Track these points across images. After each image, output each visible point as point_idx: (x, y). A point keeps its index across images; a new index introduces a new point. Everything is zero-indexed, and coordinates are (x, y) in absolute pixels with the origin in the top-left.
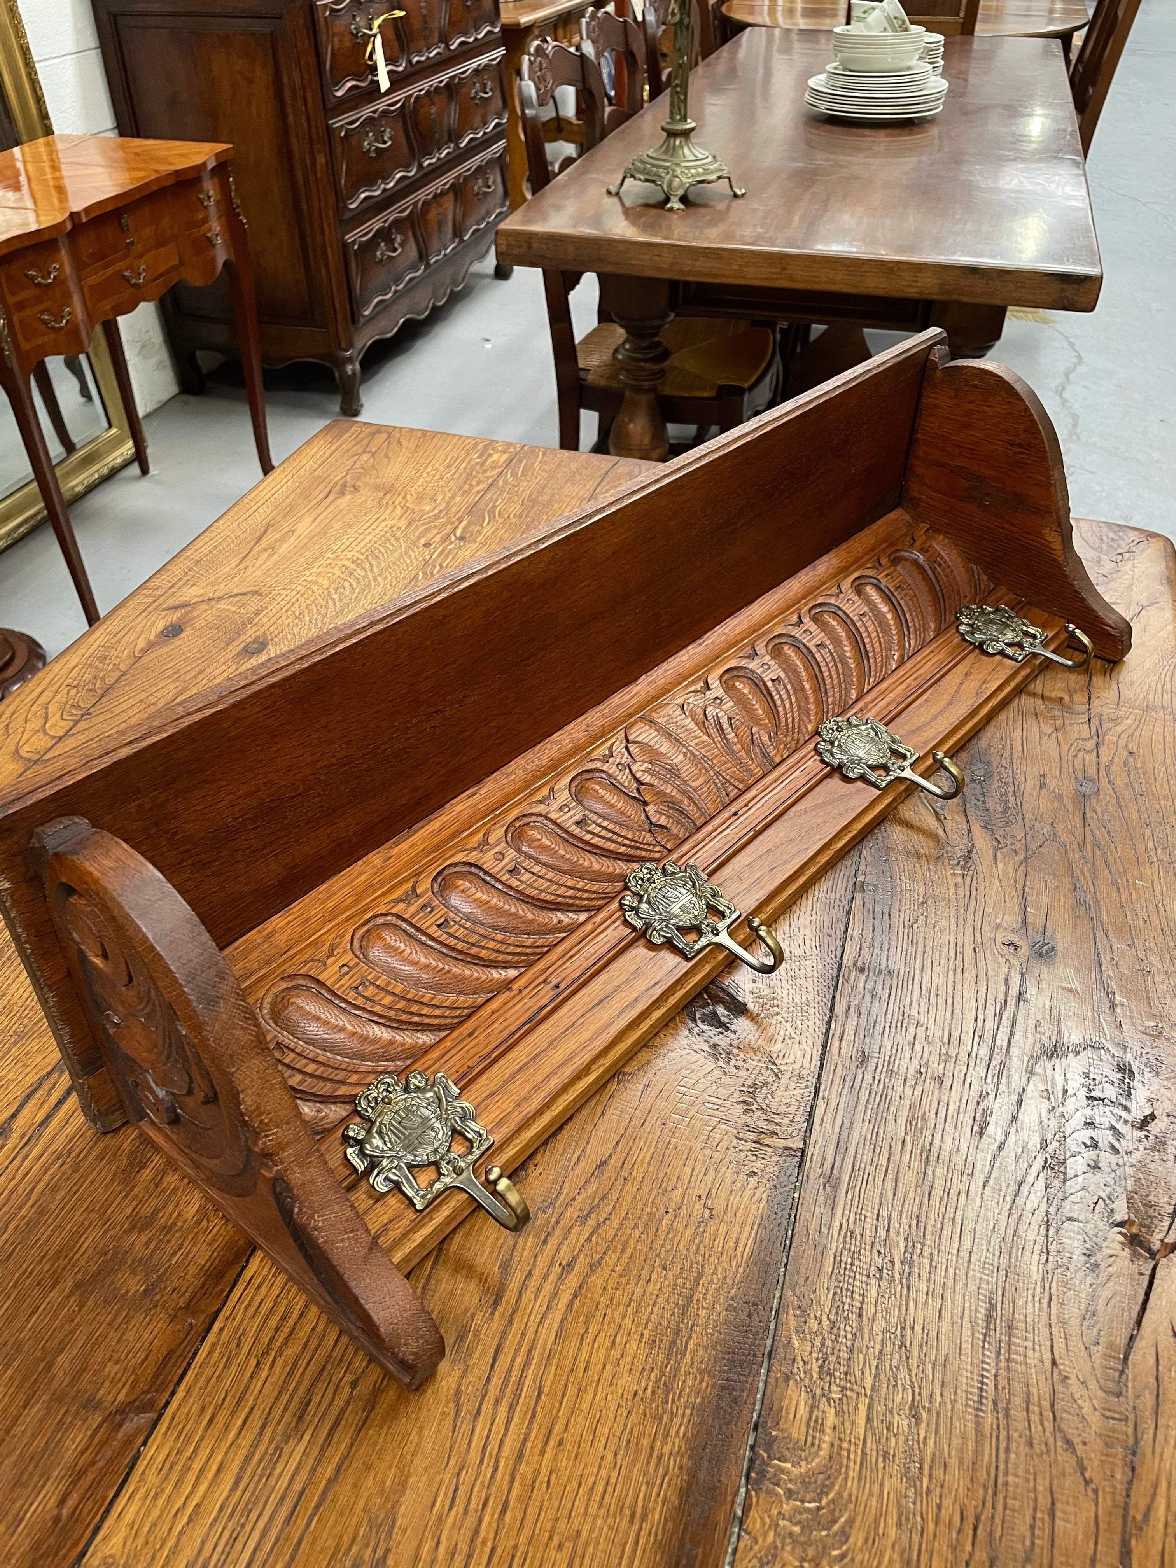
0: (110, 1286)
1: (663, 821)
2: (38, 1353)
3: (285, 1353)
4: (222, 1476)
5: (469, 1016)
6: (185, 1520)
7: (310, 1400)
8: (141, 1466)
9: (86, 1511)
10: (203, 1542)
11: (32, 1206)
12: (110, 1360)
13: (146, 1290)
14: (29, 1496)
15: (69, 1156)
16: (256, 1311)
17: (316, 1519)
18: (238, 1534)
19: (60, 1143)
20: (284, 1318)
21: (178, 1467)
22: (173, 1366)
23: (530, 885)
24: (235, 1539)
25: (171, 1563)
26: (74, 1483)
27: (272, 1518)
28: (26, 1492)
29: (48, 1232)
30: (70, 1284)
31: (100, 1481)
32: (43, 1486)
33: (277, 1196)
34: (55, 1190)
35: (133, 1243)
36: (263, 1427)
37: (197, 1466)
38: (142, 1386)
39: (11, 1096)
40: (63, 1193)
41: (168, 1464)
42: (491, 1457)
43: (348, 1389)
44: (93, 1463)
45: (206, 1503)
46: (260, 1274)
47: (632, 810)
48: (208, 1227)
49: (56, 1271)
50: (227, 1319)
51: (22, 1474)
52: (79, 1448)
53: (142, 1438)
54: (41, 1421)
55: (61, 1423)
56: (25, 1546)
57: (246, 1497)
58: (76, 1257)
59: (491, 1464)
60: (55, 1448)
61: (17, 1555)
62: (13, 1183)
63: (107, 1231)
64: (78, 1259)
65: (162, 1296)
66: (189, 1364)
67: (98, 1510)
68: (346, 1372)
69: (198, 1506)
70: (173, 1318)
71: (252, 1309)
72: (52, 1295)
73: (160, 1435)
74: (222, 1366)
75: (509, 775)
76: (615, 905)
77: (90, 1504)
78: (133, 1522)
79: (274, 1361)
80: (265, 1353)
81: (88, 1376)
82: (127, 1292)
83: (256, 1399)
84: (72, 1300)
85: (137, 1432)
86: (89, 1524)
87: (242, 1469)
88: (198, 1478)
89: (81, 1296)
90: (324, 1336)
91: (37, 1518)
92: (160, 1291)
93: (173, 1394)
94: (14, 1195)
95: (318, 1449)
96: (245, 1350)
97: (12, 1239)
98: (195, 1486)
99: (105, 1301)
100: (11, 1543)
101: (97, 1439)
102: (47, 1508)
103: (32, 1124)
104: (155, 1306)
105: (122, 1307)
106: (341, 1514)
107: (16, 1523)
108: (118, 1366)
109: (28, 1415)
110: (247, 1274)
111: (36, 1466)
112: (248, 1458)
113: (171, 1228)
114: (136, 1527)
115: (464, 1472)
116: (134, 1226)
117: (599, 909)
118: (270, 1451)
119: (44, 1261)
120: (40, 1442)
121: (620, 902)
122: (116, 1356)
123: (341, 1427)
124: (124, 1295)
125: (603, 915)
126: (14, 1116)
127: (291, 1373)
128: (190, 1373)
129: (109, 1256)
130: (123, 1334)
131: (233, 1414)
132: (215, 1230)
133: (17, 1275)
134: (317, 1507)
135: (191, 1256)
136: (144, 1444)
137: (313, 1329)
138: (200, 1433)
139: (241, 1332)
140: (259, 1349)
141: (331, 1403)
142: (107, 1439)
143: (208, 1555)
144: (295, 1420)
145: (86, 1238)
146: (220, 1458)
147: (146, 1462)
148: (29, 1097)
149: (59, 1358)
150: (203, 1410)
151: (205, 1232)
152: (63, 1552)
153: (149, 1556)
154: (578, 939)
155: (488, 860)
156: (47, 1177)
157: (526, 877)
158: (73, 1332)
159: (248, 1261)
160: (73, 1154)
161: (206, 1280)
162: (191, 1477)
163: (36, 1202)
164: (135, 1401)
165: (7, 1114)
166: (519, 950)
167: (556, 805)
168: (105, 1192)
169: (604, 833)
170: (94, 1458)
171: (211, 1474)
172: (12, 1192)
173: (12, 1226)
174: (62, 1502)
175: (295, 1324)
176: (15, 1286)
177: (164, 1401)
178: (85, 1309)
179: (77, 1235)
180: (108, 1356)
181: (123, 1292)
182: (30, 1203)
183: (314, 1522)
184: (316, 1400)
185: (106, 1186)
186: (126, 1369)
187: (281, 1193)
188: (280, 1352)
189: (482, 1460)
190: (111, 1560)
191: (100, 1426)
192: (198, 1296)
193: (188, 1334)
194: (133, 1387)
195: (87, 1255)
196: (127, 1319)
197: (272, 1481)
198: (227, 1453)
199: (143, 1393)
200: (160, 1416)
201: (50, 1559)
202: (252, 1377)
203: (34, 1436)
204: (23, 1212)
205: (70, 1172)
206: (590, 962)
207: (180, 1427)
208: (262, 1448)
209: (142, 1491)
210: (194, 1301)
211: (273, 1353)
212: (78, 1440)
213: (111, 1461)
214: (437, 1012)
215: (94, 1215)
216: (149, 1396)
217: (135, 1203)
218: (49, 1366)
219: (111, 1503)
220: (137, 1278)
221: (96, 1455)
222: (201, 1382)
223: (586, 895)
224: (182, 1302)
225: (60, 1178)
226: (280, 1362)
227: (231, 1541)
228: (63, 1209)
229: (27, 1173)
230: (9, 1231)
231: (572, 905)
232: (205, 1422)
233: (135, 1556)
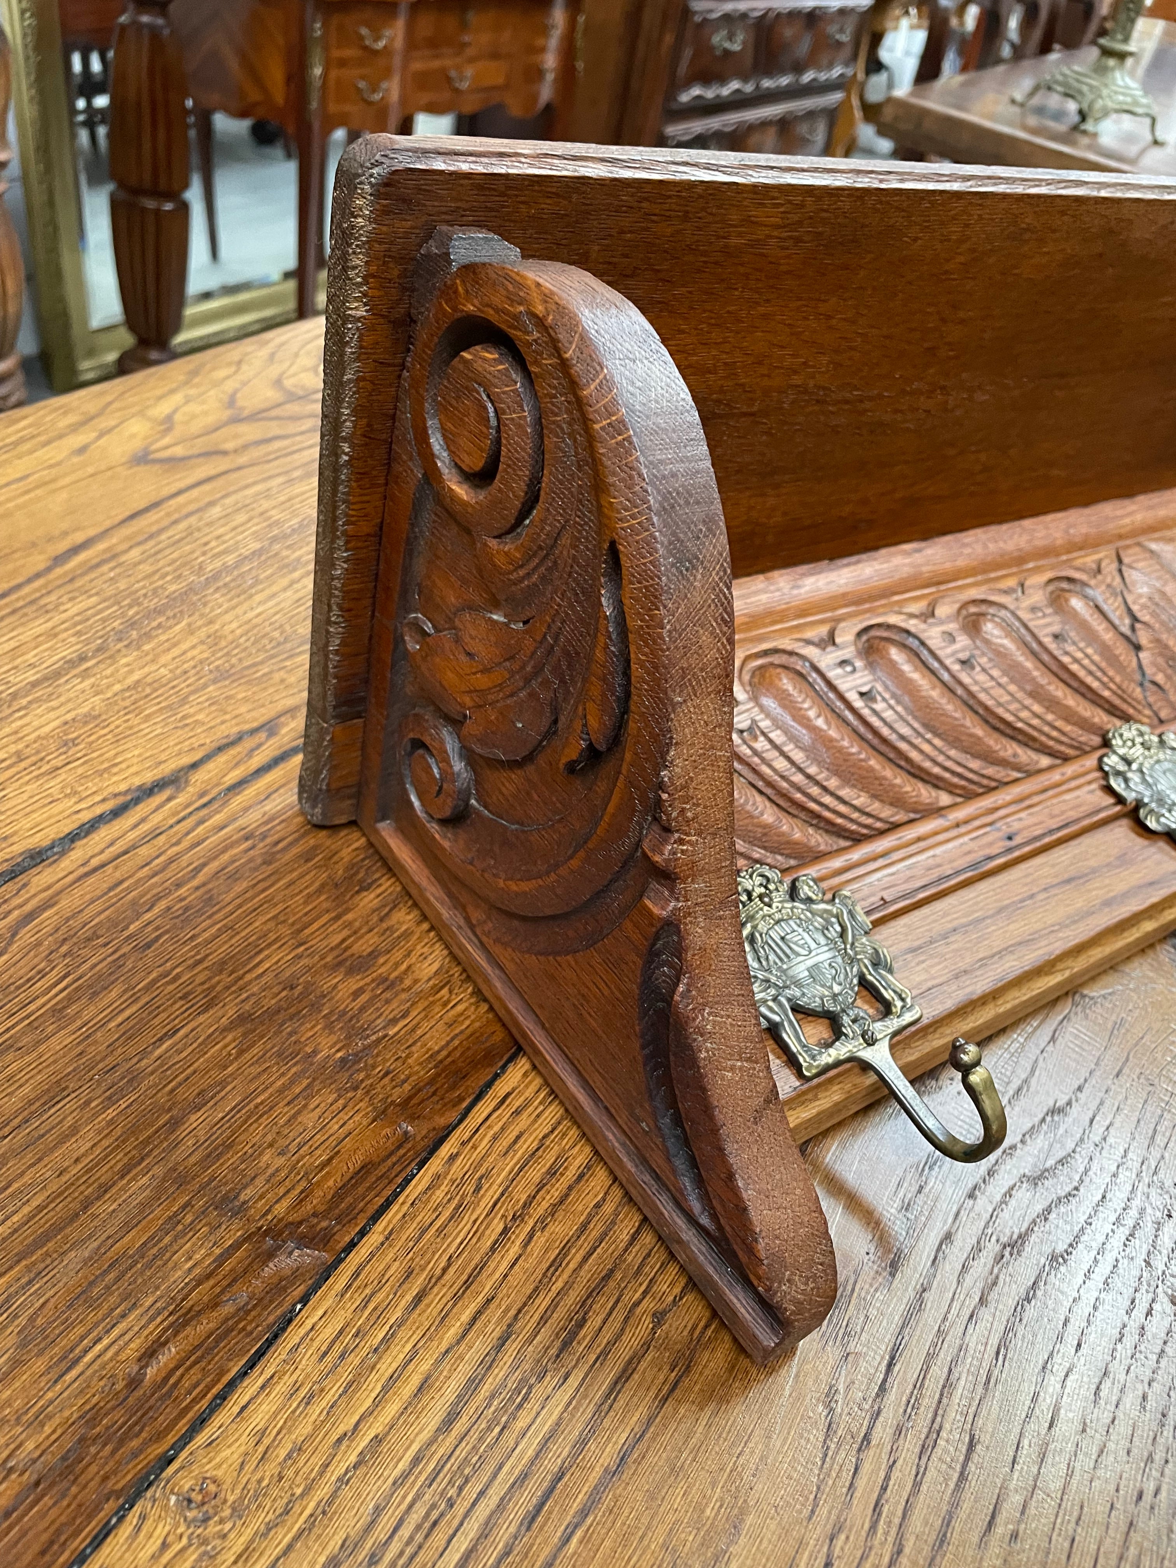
0: (290, 1034)
1: (1160, 678)
2: (162, 1098)
3: (551, 1228)
4: (425, 1399)
5: (882, 833)
6: (353, 1458)
7: (584, 1320)
8: (293, 1336)
9: (186, 1384)
10: (378, 1510)
11: (197, 888)
12: (271, 1145)
13: (343, 1060)
14: (96, 1325)
15: (262, 840)
16: (510, 1147)
17: (579, 1534)
18: (442, 1515)
19: (253, 818)
20: (552, 1173)
21: (354, 1360)
22: (370, 1189)
23: (985, 690)
24: (435, 1523)
25: (316, 1531)
26: (178, 1328)
27: (501, 1506)
28: (92, 1318)
29: (214, 930)
30: (231, 1012)
31: (217, 1341)
32: (124, 1316)
33: (651, 956)
34: (235, 877)
35: (335, 987)
36: (504, 1340)
37: (387, 1366)
38: (316, 1201)
39: (195, 742)
40: (245, 885)
41: (338, 1349)
42: (889, 1523)
43: (647, 1323)
44: (215, 1304)
45: (392, 1438)
46: (521, 1093)
47: (1121, 650)
48: (449, 1001)
49: (213, 987)
50: (463, 1144)
51: (92, 1284)
52: (197, 1271)
53: (301, 1290)
54: (143, 1206)
55: (174, 1220)
56: (72, 1412)
57: (462, 1452)
58: (248, 977)
59: (891, 1539)
60: (155, 1257)
61: (57, 1420)
62: (176, 849)
63: (299, 957)
64: (250, 982)
65: (368, 1077)
66: (396, 1195)
67: (209, 1388)
68: (645, 1293)
69: (378, 1440)
70: (381, 1115)
71: (505, 1143)
72: (201, 1019)
73: (333, 1293)
74: (447, 1214)
75: (965, 545)
76: (1091, 762)
77: (195, 1374)
78: (263, 1432)
79: (531, 1236)
80: (518, 1218)
81: (232, 1159)
82: (315, 1052)
83: (497, 1288)
84: (230, 1037)
85: (296, 1274)
86: (188, 1409)
87: (462, 1400)
88: (386, 1389)
89: (245, 1035)
90: (613, 1223)
91: (103, 1367)
92: (365, 1068)
93: (363, 1233)
94: (173, 866)
95: (591, 1408)
96: (486, 1201)
97: (158, 922)
98: (378, 1402)
99: (279, 1054)
100: (50, 1395)
101: (228, 1266)
102: (123, 1357)
103: (217, 785)
104: (355, 1088)
105: (304, 1071)
106: (624, 1540)
107: (63, 1366)
108: (281, 1161)
109: (123, 1189)
110: (501, 1087)
111: (118, 1279)
112: (473, 1384)
113: (392, 985)
114: (266, 1441)
115: (843, 1537)
116: (340, 964)
117: (1066, 759)
118: (511, 1384)
119: (200, 967)
120: (133, 1241)
121: (1100, 760)
122: (282, 1143)
123: (631, 1383)
124: (309, 1056)
125: (1070, 769)
126: (194, 766)
127: (556, 1264)
128: (395, 1208)
129: (296, 992)
130: (299, 1112)
131: (457, 1298)
132: (460, 1008)
133: (154, 975)
134: (584, 1512)
135: (419, 1032)
136: (305, 1300)
137: (598, 1206)
138: (398, 1313)
139: (482, 1171)
140: (508, 1208)
141: (618, 1337)
142: (245, 1271)
143: (383, 1537)
144: (558, 1344)
145: (268, 957)
146: (425, 1367)
147: (302, 1331)
148: (220, 749)
149: (193, 1118)
150: (409, 1274)
151: (445, 1004)
152: (135, 1443)
153: (281, 1504)
154: (1039, 787)
155: (933, 635)
156: (225, 857)
157: (982, 677)
158: (223, 1084)
159: (504, 1068)
160: (268, 840)
161: (438, 1075)
162: (374, 1384)
163: (204, 884)
164: (300, 1223)
165: (187, 760)
166: (959, 770)
167: (1026, 603)
168: (306, 903)
169: (1086, 662)
170: (218, 1295)
171: (408, 1389)
172: (171, 860)
173: (162, 905)
174: (149, 1354)
175: (570, 1188)
176: (147, 989)
177: (347, 1239)
178: (247, 1056)
179: (255, 949)
180: (269, 1138)
181: (309, 1050)
182: (195, 883)
183: (575, 1540)
184: (594, 1322)
185: (309, 896)
186: (294, 1167)
187: (658, 955)
188: (542, 1224)
189: (874, 1527)
190: (212, 1488)
191: (236, 1246)
192: (421, 1096)
193: (399, 1147)
194: (301, 1201)
195: (264, 980)
196: (308, 1093)
197: (509, 1438)
198: (438, 1362)
199: (315, 1215)
200: (339, 1261)
201: (109, 1448)
202: (493, 1249)
203: (127, 1227)
204: (182, 891)
205: (259, 861)
206: (1054, 824)
207: (368, 1291)
208: (499, 1373)
209: (288, 1380)
210: (415, 1101)
211: (531, 1223)
212: (197, 1256)
213: (243, 1312)
214: (842, 808)
215: (284, 930)
216: (324, 1224)
217: (346, 933)
218: (175, 1124)
219: (232, 1385)
220: (334, 1038)
221: (222, 1292)
222: (411, 1229)
223: (1055, 734)
224: (398, 1094)
225: (243, 865)
226: (540, 1240)
227: (427, 1525)
228: (240, 906)
229: (198, 844)
230: (156, 910)
231: (1034, 739)
232: (409, 1298)
233: (256, 1497)
